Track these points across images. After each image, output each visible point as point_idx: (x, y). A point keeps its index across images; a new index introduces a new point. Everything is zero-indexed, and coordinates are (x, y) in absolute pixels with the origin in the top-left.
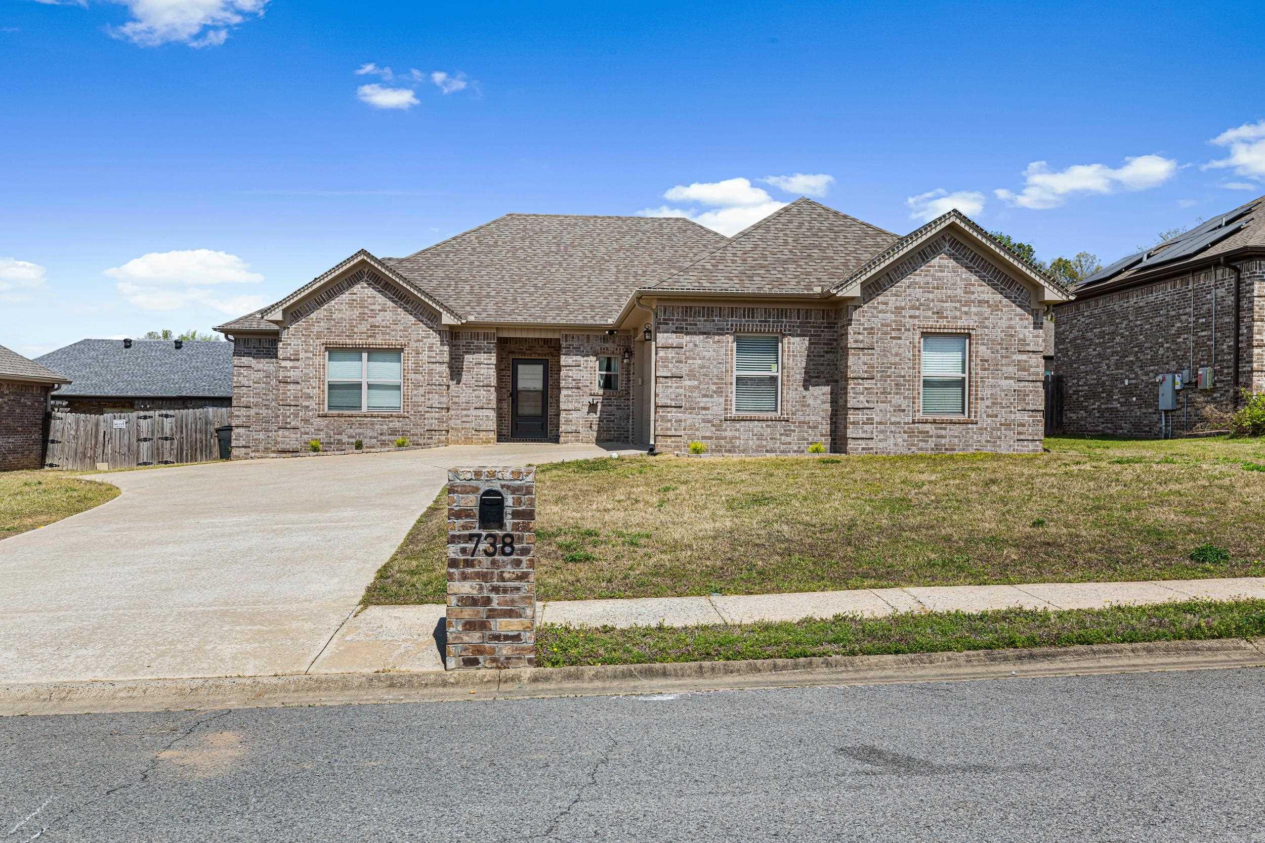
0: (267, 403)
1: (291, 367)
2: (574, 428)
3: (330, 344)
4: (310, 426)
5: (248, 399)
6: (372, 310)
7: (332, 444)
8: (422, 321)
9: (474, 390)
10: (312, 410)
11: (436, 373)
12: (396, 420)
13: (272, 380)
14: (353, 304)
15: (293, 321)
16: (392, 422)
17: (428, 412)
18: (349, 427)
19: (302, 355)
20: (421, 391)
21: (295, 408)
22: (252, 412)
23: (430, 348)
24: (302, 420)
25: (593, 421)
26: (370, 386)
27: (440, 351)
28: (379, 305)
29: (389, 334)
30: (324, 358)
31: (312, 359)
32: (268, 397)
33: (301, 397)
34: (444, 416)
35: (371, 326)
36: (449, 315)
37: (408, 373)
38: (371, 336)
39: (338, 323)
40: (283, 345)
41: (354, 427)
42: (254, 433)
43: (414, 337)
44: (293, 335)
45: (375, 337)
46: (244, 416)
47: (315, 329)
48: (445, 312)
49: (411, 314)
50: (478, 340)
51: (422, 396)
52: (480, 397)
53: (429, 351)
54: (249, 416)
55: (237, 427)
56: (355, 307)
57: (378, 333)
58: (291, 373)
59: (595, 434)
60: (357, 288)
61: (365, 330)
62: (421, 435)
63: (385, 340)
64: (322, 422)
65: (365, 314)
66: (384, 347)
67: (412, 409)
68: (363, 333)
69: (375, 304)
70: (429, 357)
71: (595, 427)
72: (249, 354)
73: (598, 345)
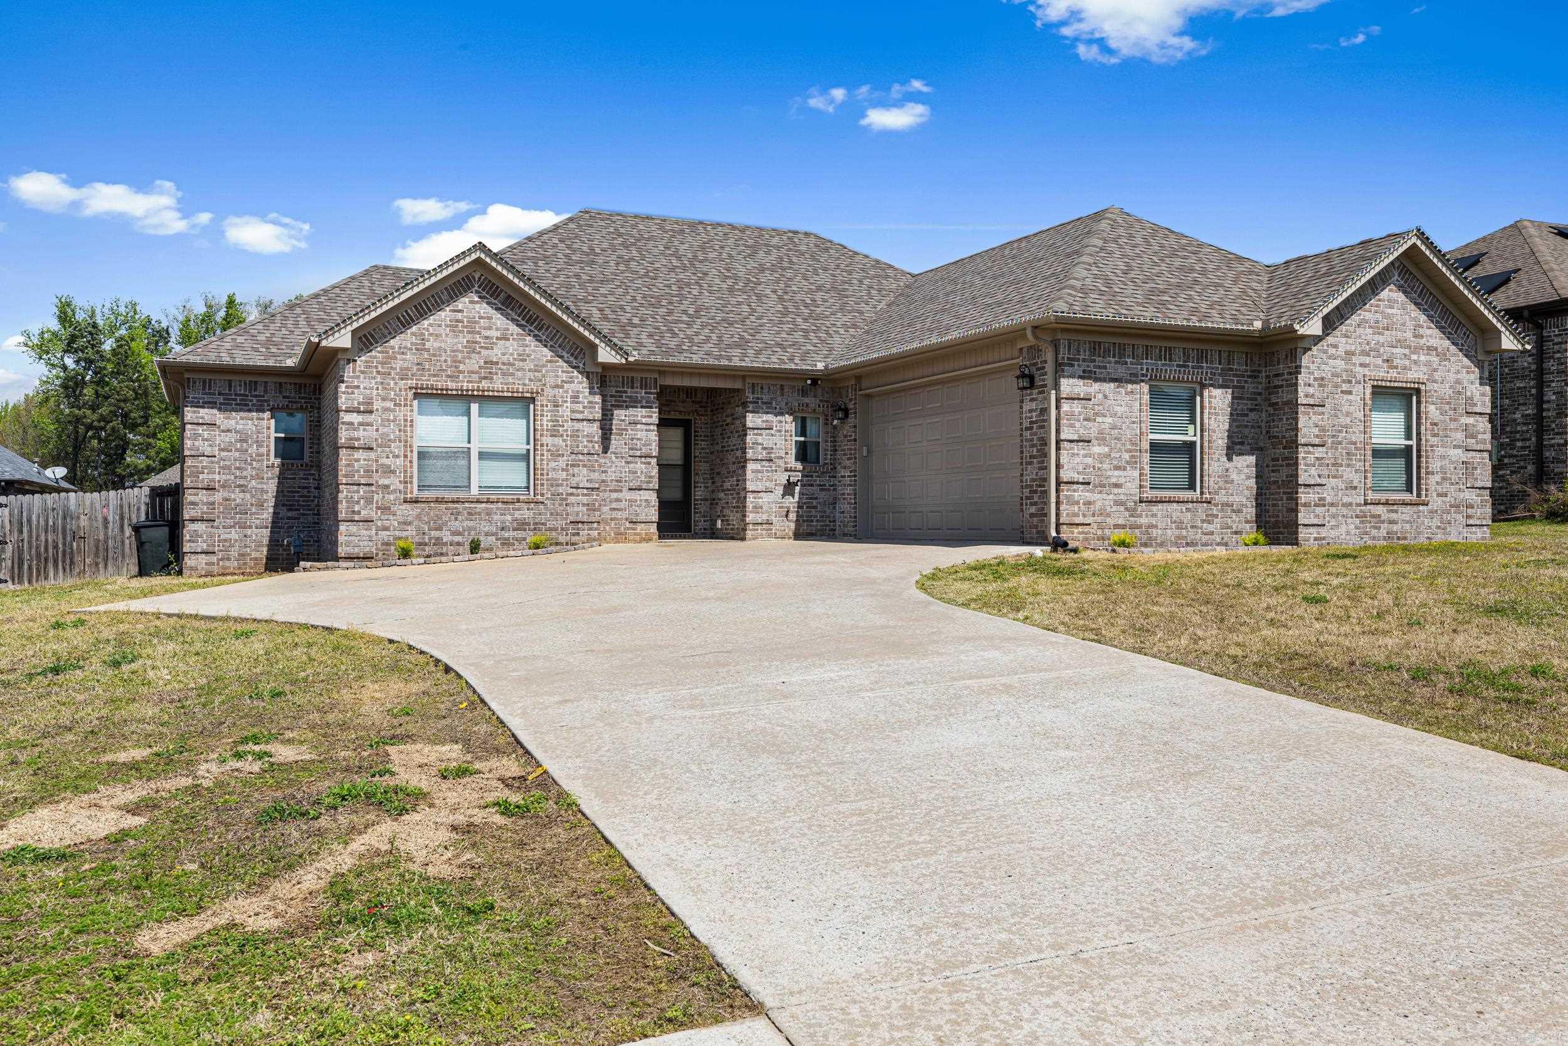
0: (242, 482)
1: (361, 424)
2: (765, 517)
3: (422, 388)
4: (391, 517)
5: (210, 476)
6: (487, 338)
7: (426, 544)
8: (561, 357)
9: (627, 463)
10: (395, 490)
11: (583, 436)
12: (525, 506)
13: (251, 446)
14: (457, 326)
15: (362, 350)
16: (518, 510)
17: (572, 494)
18: (453, 517)
19: (377, 405)
20: (562, 462)
21: (367, 488)
22: (218, 497)
23: (575, 398)
24: (378, 508)
25: (788, 508)
26: (482, 456)
27: (590, 402)
28: (497, 329)
29: (512, 374)
30: (412, 411)
31: (394, 411)
33: (377, 471)
34: (596, 500)
35: (486, 363)
36: (608, 349)
37: (542, 435)
38: (485, 378)
39: (434, 355)
40: (347, 387)
41: (460, 518)
42: (221, 531)
43: (550, 380)
44: (363, 372)
45: (492, 379)
46: (204, 504)
47: (398, 364)
48: (603, 345)
49: (546, 346)
50: (632, 387)
51: (563, 470)
52: (636, 472)
53: (572, 402)
54: (213, 503)
55: (193, 520)
56: (460, 332)
57: (496, 374)
58: (360, 433)
59: (793, 526)
60: (463, 303)
61: (476, 367)
62: (562, 529)
63: (506, 384)
64: (410, 511)
65: (476, 342)
66: (505, 394)
67: (548, 490)
68: (473, 372)
69: (490, 328)
70: (573, 411)
71: (793, 516)
72: (212, 405)
73: (795, 400)
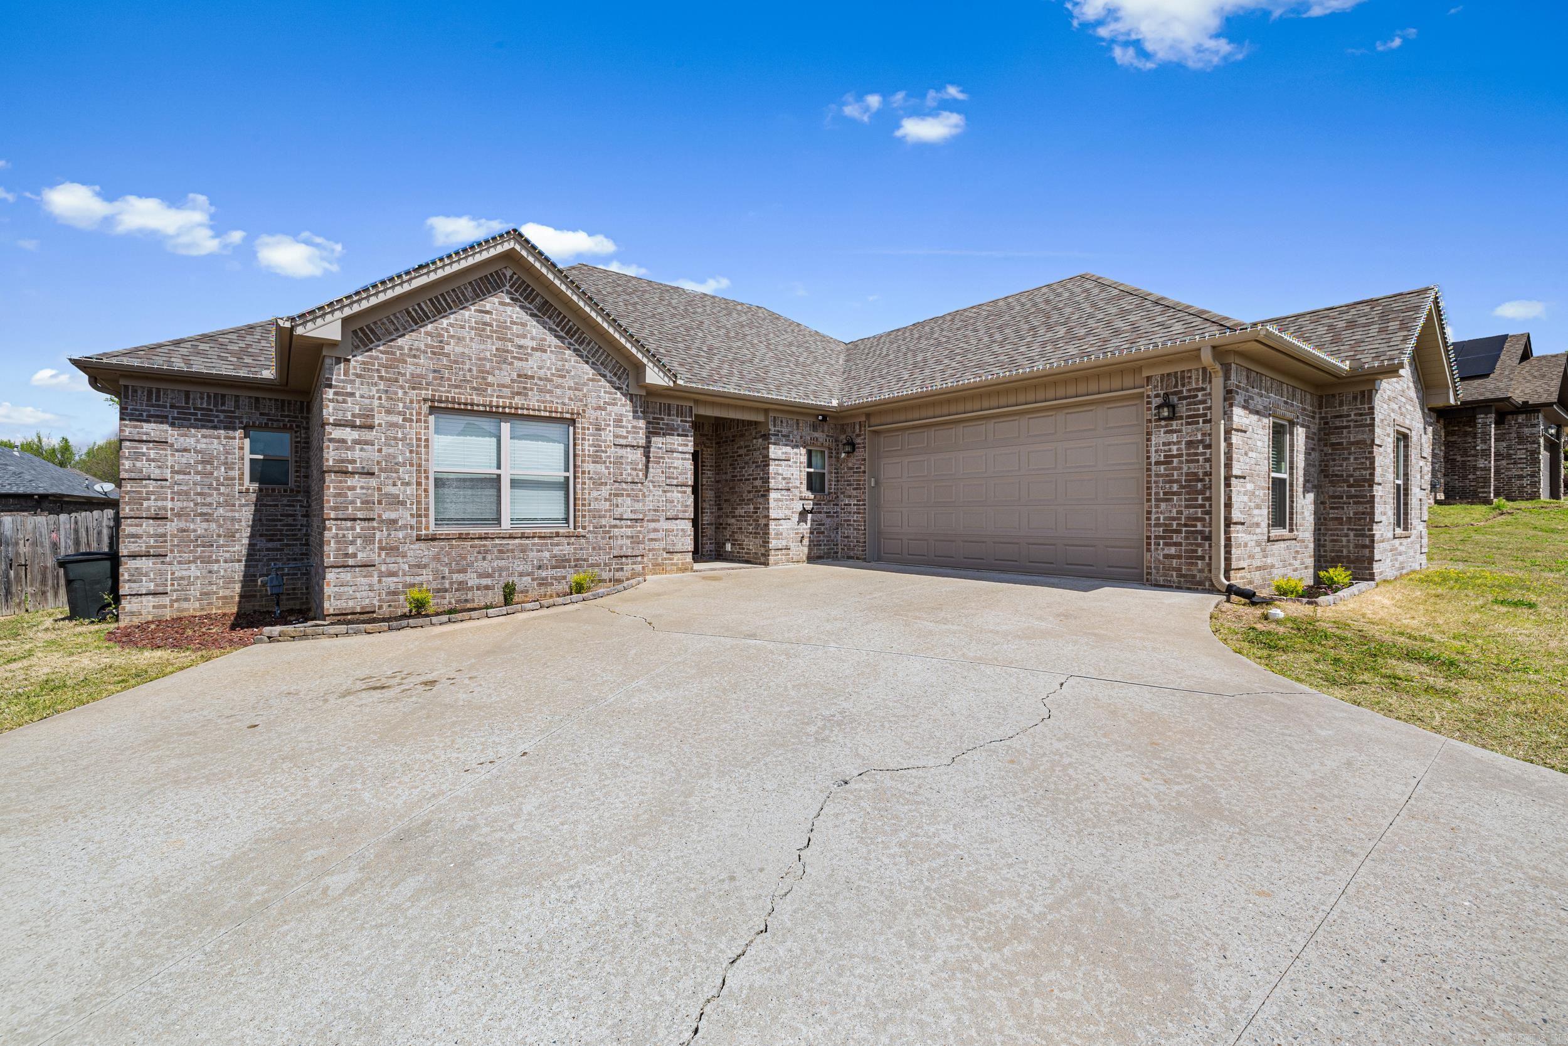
0: (205, 510)
1: (356, 442)
2: (784, 543)
3: (440, 401)
4: (400, 560)
5: (160, 503)
6: (520, 347)
7: (446, 591)
8: (604, 376)
9: (665, 492)
10: (405, 527)
11: (627, 463)
12: (565, 541)
13: (218, 468)
14: (483, 330)
15: (357, 347)
16: (557, 545)
17: (615, 526)
18: (480, 557)
19: (379, 418)
20: (605, 491)
21: (366, 524)
22: (171, 527)
23: (618, 422)
24: (381, 549)
25: (802, 533)
26: (515, 483)
27: (634, 427)
28: (532, 339)
29: (550, 392)
30: (427, 428)
31: (402, 427)
32: (209, 500)
33: (380, 503)
34: (640, 532)
35: (519, 376)
36: (656, 369)
37: (583, 462)
38: (519, 394)
39: (456, 362)
40: (336, 393)
41: (489, 557)
42: (176, 567)
43: (592, 401)
44: (359, 376)
45: (526, 395)
46: (150, 536)
47: (409, 369)
48: (651, 365)
49: (587, 362)
50: (669, 415)
51: (606, 500)
52: (673, 502)
53: (616, 426)
54: (164, 535)
55: (134, 556)
56: (488, 337)
57: (532, 389)
58: (357, 454)
59: (806, 550)
60: (492, 303)
61: (508, 380)
62: (605, 564)
63: (543, 402)
64: (426, 551)
65: (507, 351)
66: (543, 414)
67: (590, 522)
68: (504, 386)
69: (524, 336)
70: (616, 436)
71: (806, 541)
72: (161, 419)
73: (808, 433)
